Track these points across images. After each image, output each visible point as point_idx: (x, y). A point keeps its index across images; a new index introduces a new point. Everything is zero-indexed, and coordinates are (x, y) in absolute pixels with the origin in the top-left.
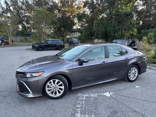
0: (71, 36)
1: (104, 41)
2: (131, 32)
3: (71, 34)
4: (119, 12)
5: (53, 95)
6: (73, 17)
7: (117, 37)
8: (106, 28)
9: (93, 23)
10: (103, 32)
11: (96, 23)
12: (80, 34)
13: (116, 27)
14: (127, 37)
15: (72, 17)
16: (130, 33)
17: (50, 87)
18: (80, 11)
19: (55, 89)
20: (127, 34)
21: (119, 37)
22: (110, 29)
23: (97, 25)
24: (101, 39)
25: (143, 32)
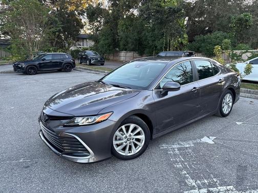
0: (78, 46)
1: (136, 55)
2: (179, 39)
3: (77, 43)
4: (161, 7)
5: (126, 153)
6: (79, 14)
7: (158, 47)
8: (139, 33)
9: (117, 25)
10: (136, 40)
11: (123, 25)
12: (93, 43)
13: (156, 32)
14: (174, 46)
15: (77, 13)
16: (178, 41)
17: (120, 139)
18: (92, 3)
19: (128, 142)
20: (174, 43)
21: (161, 48)
22: (147, 34)
23: (124, 28)
24: (132, 51)
25: (198, 39)
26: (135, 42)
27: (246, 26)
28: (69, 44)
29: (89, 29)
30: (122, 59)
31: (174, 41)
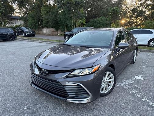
0: (12, 24)
1: (54, 30)
3: (10, 22)
5: (104, 92)
8: (56, 16)
9: (40, 10)
10: (54, 20)
11: (44, 11)
12: (23, 22)
13: (66, 16)
14: (78, 25)
16: (80, 22)
19: (105, 84)
21: (71, 25)
22: (61, 17)
23: (45, 13)
24: (51, 27)
25: (92, 21)
26: (53, 22)
27: (116, 14)
28: (5, 23)
29: (17, 13)
30: (44, 32)
31: (78, 22)
